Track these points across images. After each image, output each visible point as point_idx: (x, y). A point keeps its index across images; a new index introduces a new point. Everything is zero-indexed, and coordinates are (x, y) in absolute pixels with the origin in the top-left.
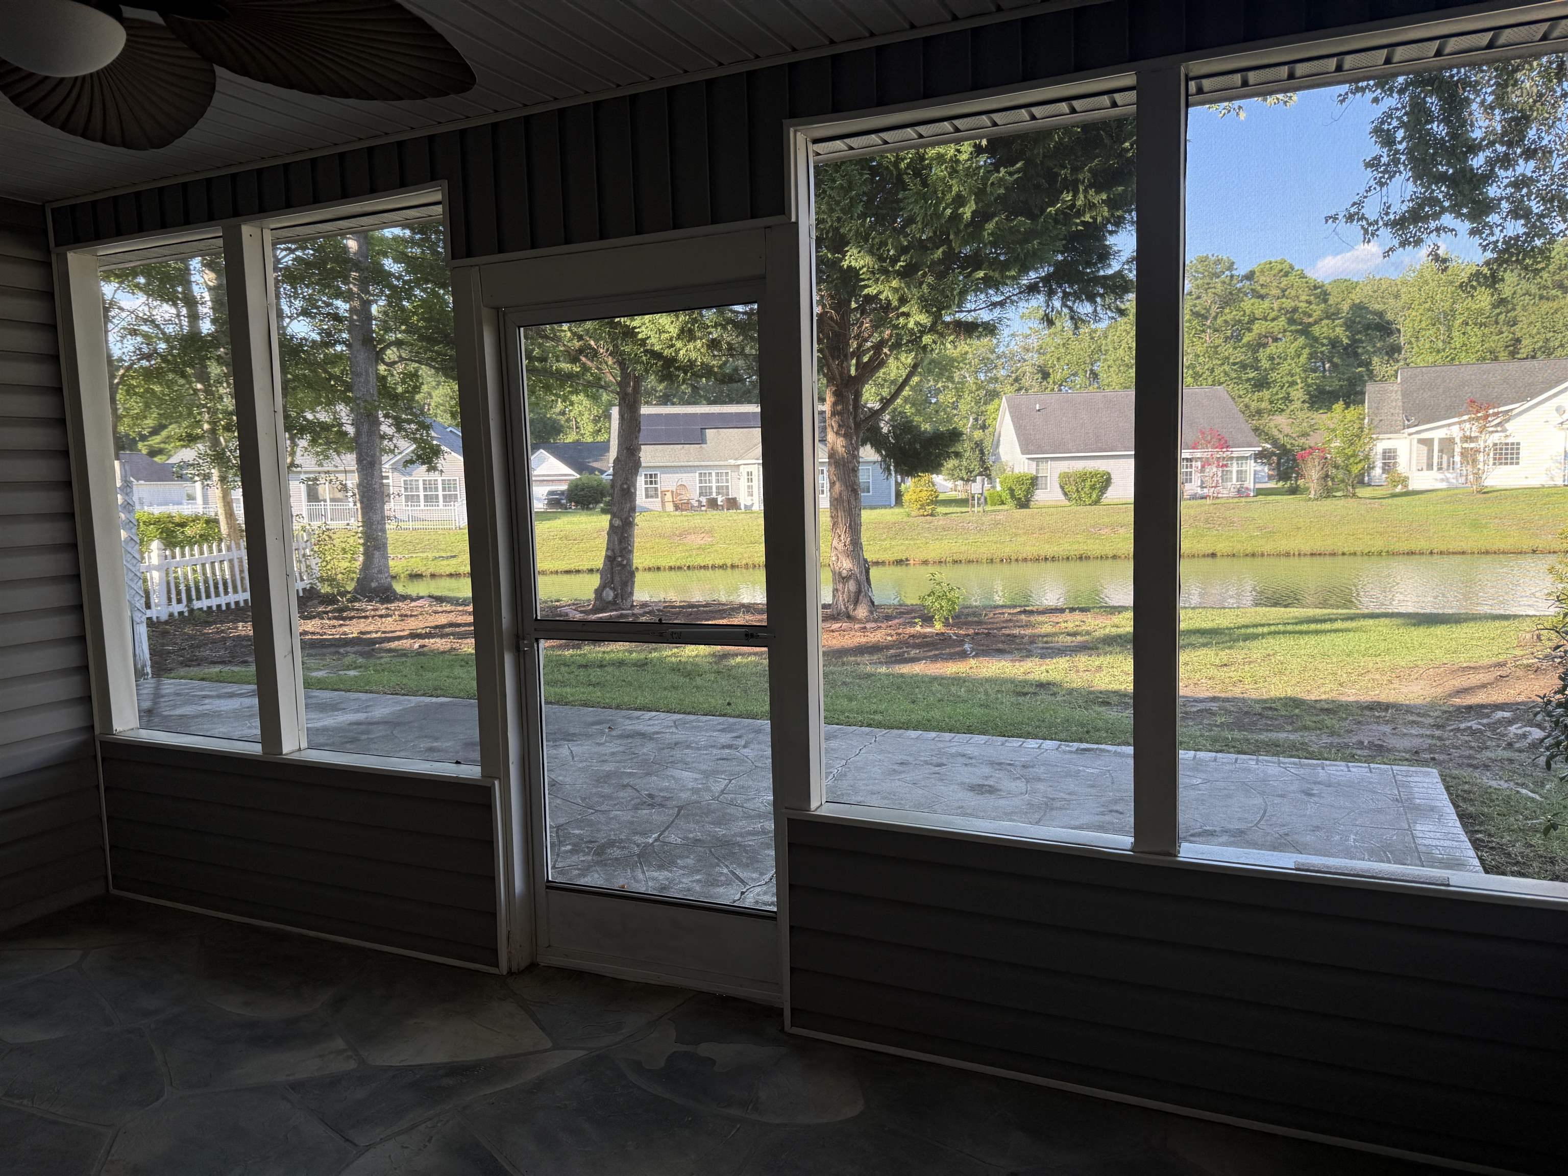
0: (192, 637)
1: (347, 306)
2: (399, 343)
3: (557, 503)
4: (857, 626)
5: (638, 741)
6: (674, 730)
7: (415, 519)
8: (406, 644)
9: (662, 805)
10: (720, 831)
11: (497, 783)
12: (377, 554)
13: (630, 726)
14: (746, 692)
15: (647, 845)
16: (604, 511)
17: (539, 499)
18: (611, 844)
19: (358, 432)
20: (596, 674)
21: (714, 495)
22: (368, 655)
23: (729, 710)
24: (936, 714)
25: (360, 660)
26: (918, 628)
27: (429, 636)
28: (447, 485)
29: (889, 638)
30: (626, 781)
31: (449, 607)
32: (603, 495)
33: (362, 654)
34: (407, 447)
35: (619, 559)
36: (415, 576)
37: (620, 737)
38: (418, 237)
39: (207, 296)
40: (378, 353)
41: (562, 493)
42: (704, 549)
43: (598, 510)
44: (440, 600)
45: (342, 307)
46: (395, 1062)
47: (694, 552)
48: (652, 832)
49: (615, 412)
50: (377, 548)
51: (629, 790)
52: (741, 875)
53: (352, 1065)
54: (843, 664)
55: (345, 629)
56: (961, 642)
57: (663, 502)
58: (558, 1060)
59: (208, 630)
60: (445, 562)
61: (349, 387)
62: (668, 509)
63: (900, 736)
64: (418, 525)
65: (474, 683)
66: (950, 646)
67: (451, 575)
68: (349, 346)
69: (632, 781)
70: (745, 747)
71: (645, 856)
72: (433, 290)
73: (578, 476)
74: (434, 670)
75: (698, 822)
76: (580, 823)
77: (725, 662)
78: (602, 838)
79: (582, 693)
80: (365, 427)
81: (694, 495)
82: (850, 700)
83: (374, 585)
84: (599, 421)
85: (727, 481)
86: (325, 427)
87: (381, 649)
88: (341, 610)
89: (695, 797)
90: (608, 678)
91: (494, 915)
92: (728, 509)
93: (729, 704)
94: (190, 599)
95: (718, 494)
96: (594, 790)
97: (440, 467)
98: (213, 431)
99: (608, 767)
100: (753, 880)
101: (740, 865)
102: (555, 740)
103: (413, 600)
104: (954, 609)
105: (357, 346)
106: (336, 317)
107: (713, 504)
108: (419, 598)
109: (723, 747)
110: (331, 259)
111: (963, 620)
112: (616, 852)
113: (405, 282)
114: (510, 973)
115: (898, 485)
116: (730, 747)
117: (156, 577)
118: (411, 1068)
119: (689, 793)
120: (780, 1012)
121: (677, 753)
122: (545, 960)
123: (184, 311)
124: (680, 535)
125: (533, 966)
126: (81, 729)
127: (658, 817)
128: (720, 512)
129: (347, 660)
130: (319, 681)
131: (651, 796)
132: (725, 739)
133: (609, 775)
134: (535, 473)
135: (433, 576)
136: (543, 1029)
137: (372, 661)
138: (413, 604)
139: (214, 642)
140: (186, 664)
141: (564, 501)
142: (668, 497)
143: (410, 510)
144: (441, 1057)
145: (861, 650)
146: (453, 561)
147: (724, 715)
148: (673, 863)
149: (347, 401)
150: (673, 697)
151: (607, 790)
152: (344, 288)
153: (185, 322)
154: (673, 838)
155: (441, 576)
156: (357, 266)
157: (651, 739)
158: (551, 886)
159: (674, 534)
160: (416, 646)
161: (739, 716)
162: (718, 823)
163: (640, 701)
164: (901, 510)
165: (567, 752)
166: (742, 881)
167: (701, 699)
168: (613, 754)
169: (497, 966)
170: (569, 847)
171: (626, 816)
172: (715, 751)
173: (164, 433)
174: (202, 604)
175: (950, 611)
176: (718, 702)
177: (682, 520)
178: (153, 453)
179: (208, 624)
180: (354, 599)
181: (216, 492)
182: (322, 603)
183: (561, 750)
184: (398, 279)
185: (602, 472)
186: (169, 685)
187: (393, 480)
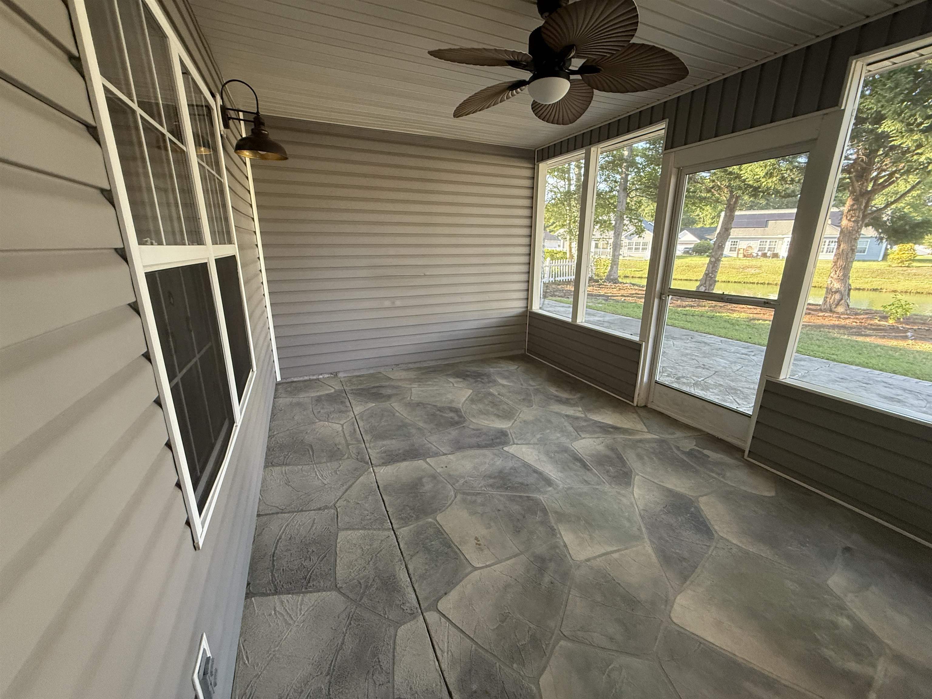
0: (554, 288)
1: (620, 177)
2: (636, 189)
3: (687, 252)
4: (834, 316)
5: (703, 345)
6: (720, 343)
7: (630, 256)
8: (619, 298)
9: (708, 369)
10: (733, 384)
11: (644, 343)
12: (615, 267)
13: (700, 339)
14: (760, 335)
15: (698, 381)
16: (708, 256)
17: (679, 250)
18: (683, 377)
19: (616, 224)
20: (690, 318)
21: (766, 251)
22: (606, 300)
23: (750, 340)
24: (874, 361)
25: (603, 302)
26: (877, 321)
27: (628, 296)
28: (645, 244)
29: (854, 324)
30: (694, 358)
31: (636, 288)
32: (709, 249)
33: (604, 300)
34: (632, 229)
35: (710, 275)
36: (626, 277)
37: (696, 342)
38: (652, 147)
39: (575, 177)
40: (628, 194)
41: (691, 248)
42: (754, 275)
43: (705, 256)
44: (634, 285)
45: (618, 177)
46: (596, 419)
47: (749, 276)
48: (701, 377)
49: (723, 214)
50: (615, 265)
51: (695, 361)
52: (738, 401)
53: (583, 416)
54: (820, 331)
55: (600, 291)
56: (906, 331)
57: (738, 254)
58: (649, 436)
59: (559, 287)
60: (638, 273)
61: (615, 207)
62: (739, 257)
63: (845, 367)
64: (630, 258)
65: (641, 315)
66: (896, 332)
67: (639, 277)
68: (618, 192)
69: (696, 358)
70: (753, 356)
71: (696, 384)
72: (654, 168)
73: (699, 241)
74: (628, 308)
75: (723, 379)
76: (672, 368)
77: (752, 322)
78: (680, 375)
79: (681, 324)
80: (618, 222)
81: (755, 251)
82: (819, 346)
83: (612, 277)
84: (714, 218)
85: (775, 245)
86: (605, 222)
87: (610, 299)
88: (600, 285)
89: (724, 369)
90: (695, 320)
91: (635, 386)
92: (772, 258)
93: (750, 338)
94: (555, 277)
95: (768, 251)
96: (680, 358)
97: (643, 236)
98: (570, 223)
99: (687, 351)
100: (744, 404)
101: (739, 398)
102: (668, 338)
103: (624, 284)
104: (906, 314)
105: (621, 191)
106: (616, 182)
107: (764, 255)
108: (626, 283)
109: (742, 354)
110: (617, 160)
111: (912, 320)
112: (684, 380)
113: (643, 166)
114: (637, 406)
115: (886, 249)
116: (746, 354)
117: (547, 269)
118: (599, 422)
119: (721, 367)
120: (743, 451)
121: (720, 352)
122: (649, 406)
123: (567, 183)
124: (743, 268)
125: (645, 406)
126: (525, 307)
127: (705, 373)
128: (767, 259)
129: (599, 301)
130: (589, 306)
131: (704, 365)
132: (744, 351)
133: (687, 354)
134: (679, 240)
135: (633, 277)
136: (645, 426)
137: (607, 302)
138: (624, 285)
139: (560, 290)
140: (552, 296)
141: (690, 252)
142: (741, 251)
143: (629, 253)
144: (610, 422)
145: (834, 327)
146: (641, 272)
147: (747, 342)
148: (708, 390)
149: (614, 212)
150: (723, 332)
151: (685, 359)
152: (620, 170)
153: (567, 187)
154: (709, 381)
155: (635, 277)
156: (626, 161)
157: (709, 345)
158: (656, 382)
159: (741, 268)
160: (623, 299)
161: (754, 344)
162: (732, 381)
163: (707, 330)
164: (886, 263)
165: (672, 343)
166: (738, 404)
167: (736, 334)
168: (691, 347)
169: (633, 402)
170: (666, 374)
171: (692, 369)
172: (738, 355)
173: (554, 225)
174: (558, 279)
175: (903, 315)
176: (745, 336)
177: (746, 262)
178: (550, 232)
179: (559, 285)
180: (604, 282)
181: (567, 244)
182: (594, 282)
183: (669, 342)
184: (641, 164)
185: (711, 240)
186: (547, 301)
187: (625, 241)
